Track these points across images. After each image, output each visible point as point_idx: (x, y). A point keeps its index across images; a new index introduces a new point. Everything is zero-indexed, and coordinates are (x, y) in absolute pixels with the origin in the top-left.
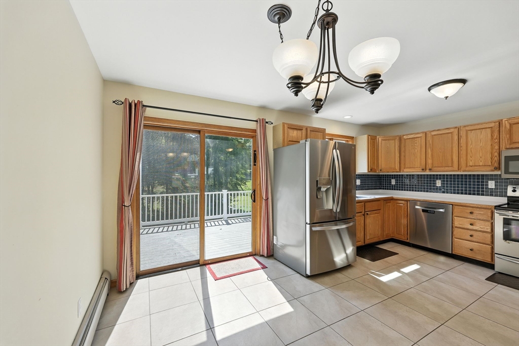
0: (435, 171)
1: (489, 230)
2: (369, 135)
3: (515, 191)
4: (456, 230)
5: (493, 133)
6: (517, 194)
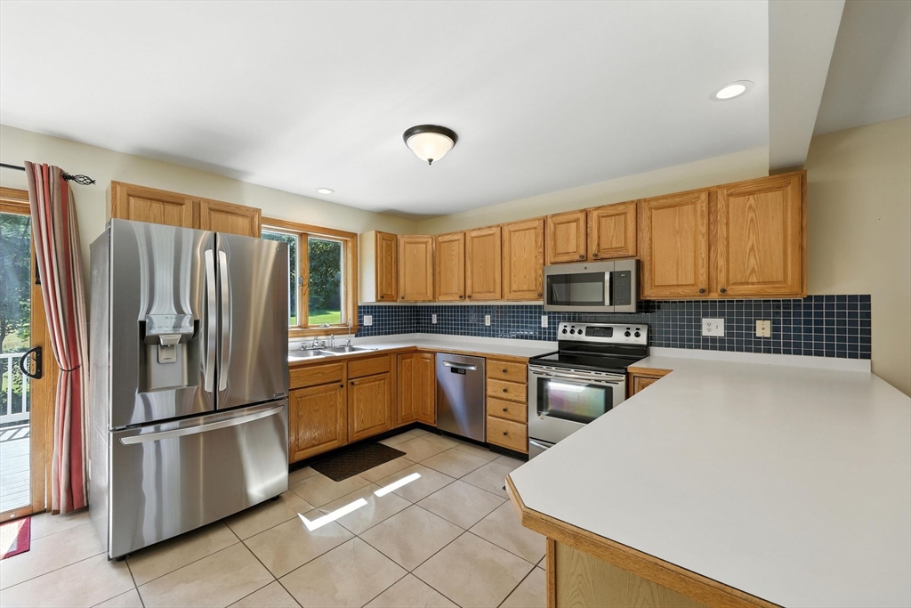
0: (476, 300)
1: (524, 400)
2: (377, 232)
3: (564, 332)
4: (489, 401)
5: (536, 237)
6: (568, 336)
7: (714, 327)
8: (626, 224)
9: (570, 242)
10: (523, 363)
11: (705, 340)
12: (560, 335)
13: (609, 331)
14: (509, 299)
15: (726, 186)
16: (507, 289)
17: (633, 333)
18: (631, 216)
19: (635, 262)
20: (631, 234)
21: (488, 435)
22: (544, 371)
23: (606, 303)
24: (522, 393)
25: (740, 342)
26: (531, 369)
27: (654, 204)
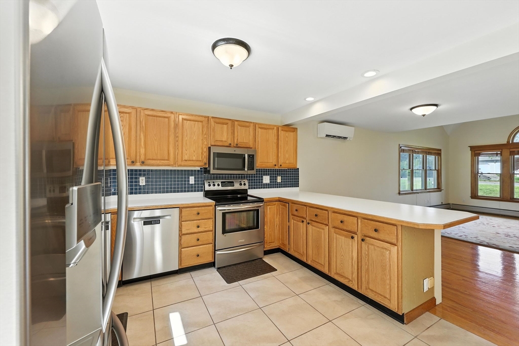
0: (149, 165)
3: (210, 185)
4: (183, 237)
5: (203, 128)
6: (212, 188)
7: (266, 179)
8: (249, 132)
9: (223, 135)
10: (211, 206)
11: (264, 185)
12: (207, 188)
13: (232, 184)
14: (180, 166)
15: (280, 126)
16: (180, 158)
17: (243, 183)
18: (251, 129)
19: (255, 151)
20: (251, 137)
21: (182, 262)
22: (227, 208)
23: (246, 169)
24: (209, 225)
25: (273, 185)
26: (218, 208)
27: (260, 126)
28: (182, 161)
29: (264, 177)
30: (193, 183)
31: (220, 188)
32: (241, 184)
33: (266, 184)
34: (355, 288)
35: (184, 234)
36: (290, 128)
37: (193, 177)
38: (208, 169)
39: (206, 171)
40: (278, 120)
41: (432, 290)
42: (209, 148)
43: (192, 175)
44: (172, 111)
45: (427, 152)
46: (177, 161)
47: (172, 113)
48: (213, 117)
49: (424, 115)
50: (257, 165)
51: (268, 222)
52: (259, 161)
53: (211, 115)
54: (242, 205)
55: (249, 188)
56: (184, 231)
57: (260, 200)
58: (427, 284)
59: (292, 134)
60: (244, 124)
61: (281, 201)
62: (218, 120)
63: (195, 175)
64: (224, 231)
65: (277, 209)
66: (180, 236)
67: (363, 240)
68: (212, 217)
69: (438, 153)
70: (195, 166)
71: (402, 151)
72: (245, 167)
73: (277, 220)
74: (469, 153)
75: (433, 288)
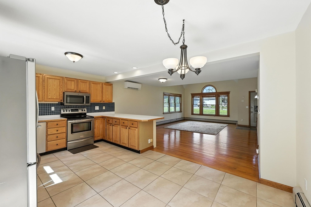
3: (64, 111)
4: (49, 136)
5: (60, 83)
6: (65, 112)
8: (87, 85)
9: (72, 86)
10: (65, 120)
11: (96, 111)
12: (62, 112)
13: (77, 110)
14: (46, 101)
15: (104, 83)
16: (46, 97)
17: (84, 110)
18: (88, 84)
19: (90, 94)
20: (88, 88)
21: (48, 148)
22: (73, 121)
23: (85, 103)
24: (64, 130)
25: (101, 110)
26: (69, 122)
27: (93, 82)
28: (47, 99)
29: (96, 107)
30: (54, 110)
31: (70, 112)
32: (82, 110)
33: (97, 110)
34: (127, 146)
35: (49, 135)
36: (109, 84)
37: (54, 107)
38: (63, 103)
39: (62, 104)
40: (103, 79)
41: (152, 143)
42: (64, 93)
43: (53, 106)
44: (41, 73)
45: (175, 95)
46: (44, 99)
47: (41, 74)
48: (66, 78)
49: (163, 82)
50: (91, 101)
51: (96, 127)
52: (92, 99)
53: (64, 76)
54: (82, 120)
55: (87, 112)
56: (49, 133)
57: (92, 117)
58: (150, 141)
59: (109, 86)
60: (84, 81)
61: (103, 117)
62: (69, 79)
63: (55, 106)
64: (72, 132)
65: (101, 122)
66: (47, 136)
67: (129, 128)
68: (65, 126)
69: (180, 96)
70: (55, 102)
71: (164, 95)
72: (84, 102)
73: (101, 126)
74: (191, 96)
75: (153, 142)
